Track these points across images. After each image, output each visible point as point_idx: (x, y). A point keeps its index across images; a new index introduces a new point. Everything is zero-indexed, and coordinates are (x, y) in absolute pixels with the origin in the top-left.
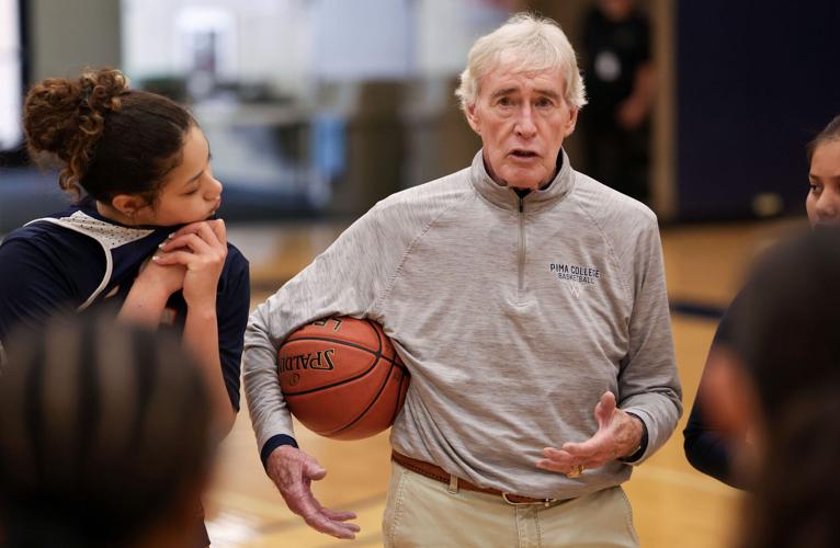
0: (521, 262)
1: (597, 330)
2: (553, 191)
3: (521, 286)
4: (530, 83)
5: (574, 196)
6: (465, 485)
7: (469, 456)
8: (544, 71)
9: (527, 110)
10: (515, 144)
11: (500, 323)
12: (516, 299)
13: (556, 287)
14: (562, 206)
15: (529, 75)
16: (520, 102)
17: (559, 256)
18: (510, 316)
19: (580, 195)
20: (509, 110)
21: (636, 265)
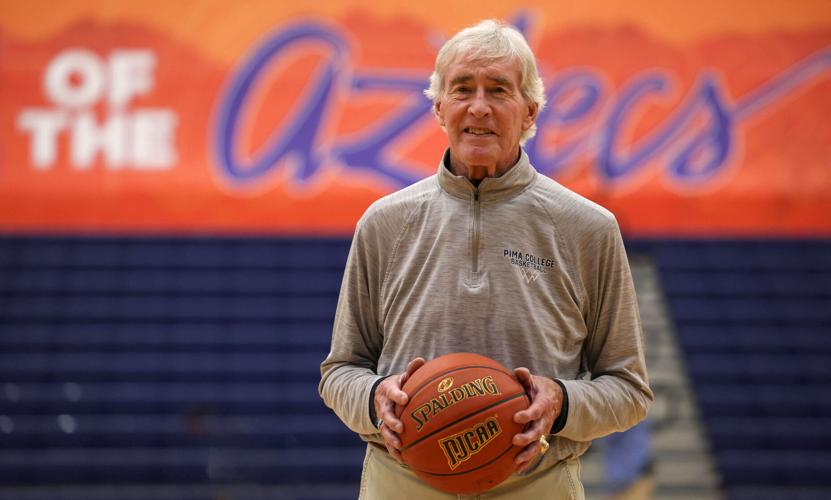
0: (476, 247)
3: (475, 270)
5: (532, 192)
9: (479, 93)
12: (469, 281)
13: (508, 271)
16: (475, 90)
17: (513, 243)
18: (465, 296)
19: (539, 192)
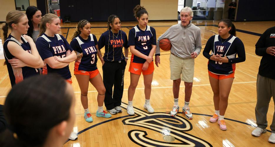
0: (184, 33)
1: (192, 41)
2: (189, 26)
3: (184, 36)
4: (184, 14)
5: (191, 26)
6: (177, 56)
7: (177, 53)
8: (186, 13)
9: (184, 17)
10: (183, 21)
11: (182, 39)
13: (188, 36)
14: (190, 27)
15: (184, 13)
16: (183, 16)
17: (189, 33)
18: (183, 39)
20: (183, 17)
21: (197, 34)
